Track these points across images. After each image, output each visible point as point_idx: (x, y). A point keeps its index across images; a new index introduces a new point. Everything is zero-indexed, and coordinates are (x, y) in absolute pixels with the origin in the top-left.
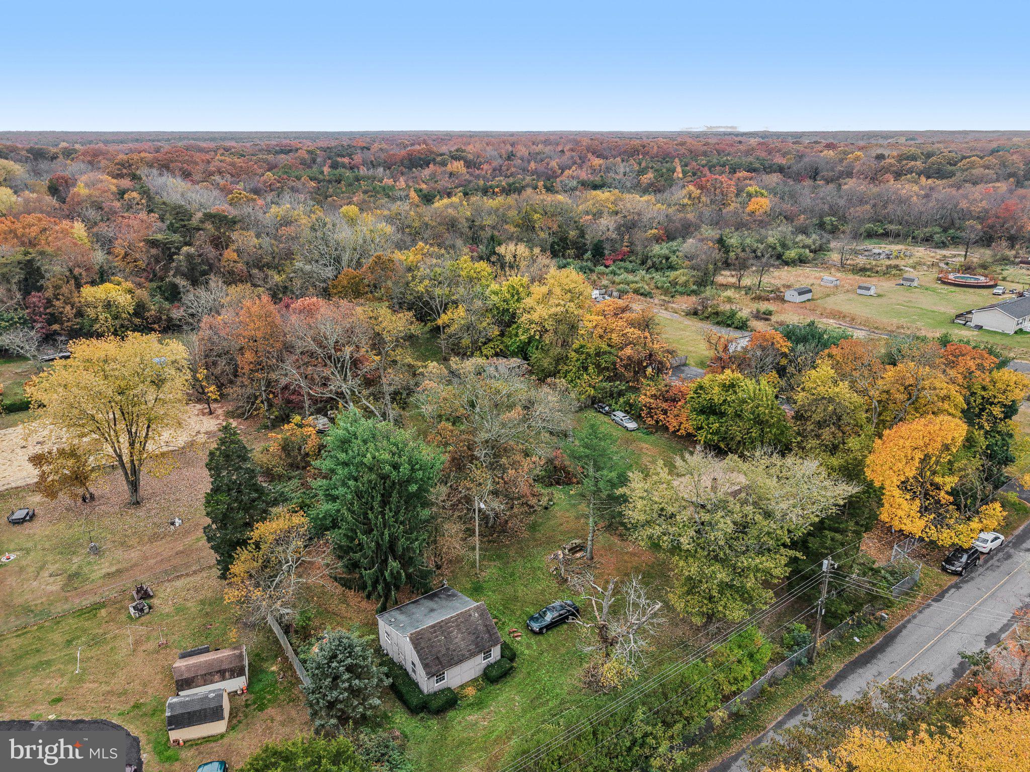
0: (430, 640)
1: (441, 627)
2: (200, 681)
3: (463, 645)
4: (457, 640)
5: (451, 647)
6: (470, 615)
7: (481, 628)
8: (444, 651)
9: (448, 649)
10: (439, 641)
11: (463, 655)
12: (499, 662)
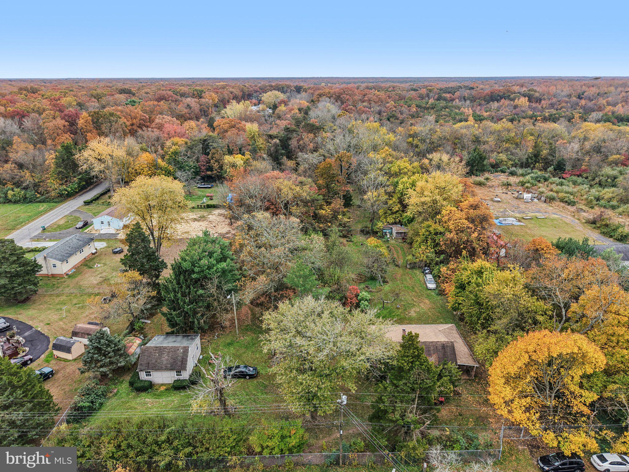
0: (151, 353)
1: (160, 349)
2: (80, 335)
3: (165, 362)
4: (163, 359)
5: (159, 361)
6: (178, 350)
7: (179, 358)
8: (154, 361)
9: (156, 361)
10: (155, 355)
11: (162, 367)
12: (184, 380)
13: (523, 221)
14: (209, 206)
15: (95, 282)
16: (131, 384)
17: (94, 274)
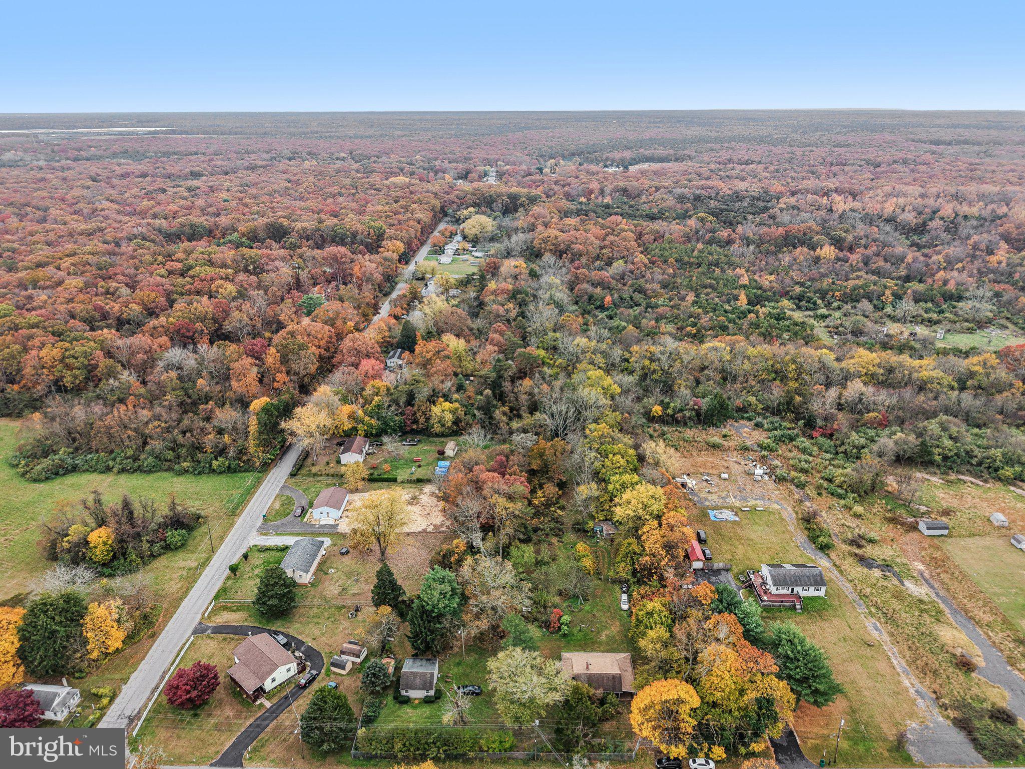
1: (414, 674)
2: (347, 654)
3: (418, 683)
5: (413, 682)
7: (427, 680)
8: (410, 683)
10: (411, 678)
11: (416, 687)
12: (431, 697)
13: (740, 513)
14: (419, 481)
15: (336, 592)
16: (395, 698)
17: (333, 582)
